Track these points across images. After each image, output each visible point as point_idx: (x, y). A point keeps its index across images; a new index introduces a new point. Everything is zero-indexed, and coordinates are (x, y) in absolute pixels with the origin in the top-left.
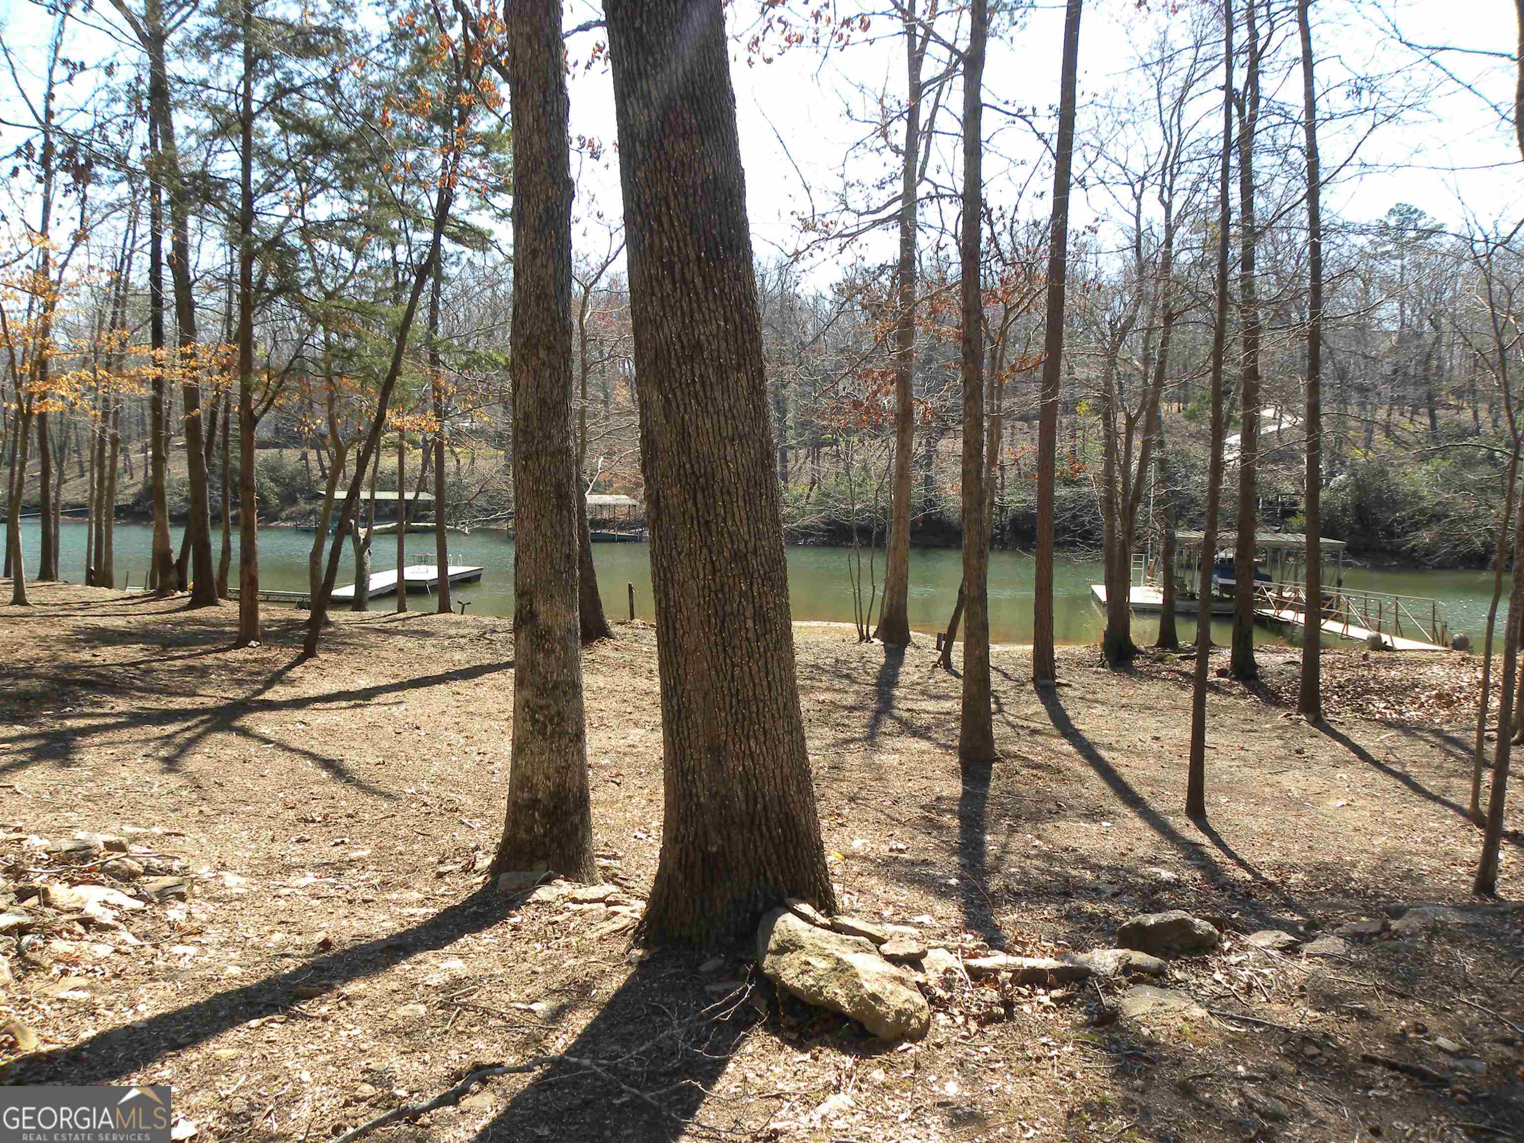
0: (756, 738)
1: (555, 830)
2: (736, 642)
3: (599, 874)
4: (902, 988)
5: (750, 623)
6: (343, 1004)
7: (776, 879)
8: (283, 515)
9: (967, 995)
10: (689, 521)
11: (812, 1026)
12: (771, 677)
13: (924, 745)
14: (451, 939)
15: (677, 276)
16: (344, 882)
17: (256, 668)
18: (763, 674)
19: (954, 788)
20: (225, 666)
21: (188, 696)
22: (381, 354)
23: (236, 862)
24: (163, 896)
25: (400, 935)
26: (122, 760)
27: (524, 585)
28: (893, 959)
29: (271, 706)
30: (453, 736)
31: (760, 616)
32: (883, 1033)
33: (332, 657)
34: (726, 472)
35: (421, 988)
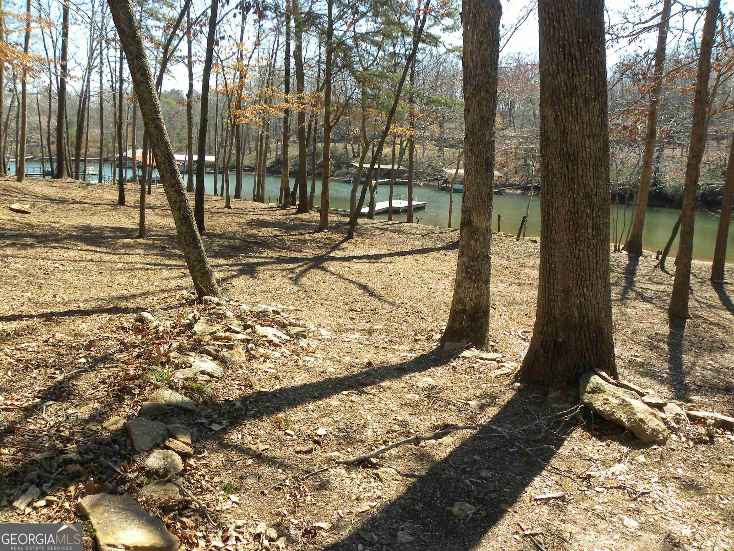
0: (588, 288)
1: (473, 325)
2: (582, 239)
3: (490, 348)
4: (655, 419)
5: (590, 230)
6: (382, 390)
7: (590, 358)
8: (336, 174)
9: (687, 428)
10: (563, 177)
11: (607, 430)
12: (598, 259)
13: (649, 306)
14: (425, 369)
15: (567, 51)
16: (373, 338)
17: (327, 241)
18: (594, 256)
19: (666, 330)
20: (314, 240)
21: (298, 252)
22: (389, 97)
23: (325, 325)
24: (298, 335)
25: (401, 364)
26: (274, 277)
27: (467, 207)
28: (650, 404)
29: (333, 259)
30: (415, 279)
31: (595, 227)
32: (644, 438)
33: (360, 239)
34: (585, 153)
35: (415, 387)
